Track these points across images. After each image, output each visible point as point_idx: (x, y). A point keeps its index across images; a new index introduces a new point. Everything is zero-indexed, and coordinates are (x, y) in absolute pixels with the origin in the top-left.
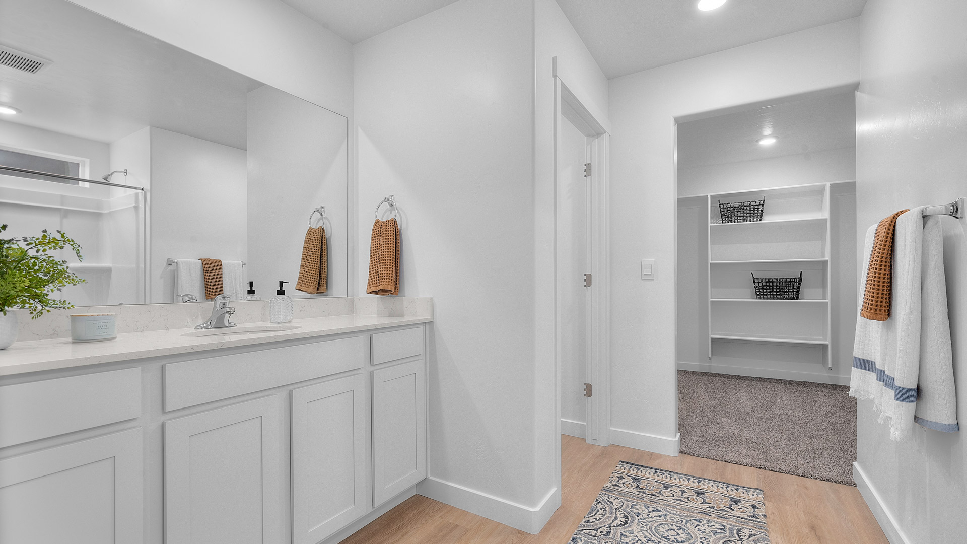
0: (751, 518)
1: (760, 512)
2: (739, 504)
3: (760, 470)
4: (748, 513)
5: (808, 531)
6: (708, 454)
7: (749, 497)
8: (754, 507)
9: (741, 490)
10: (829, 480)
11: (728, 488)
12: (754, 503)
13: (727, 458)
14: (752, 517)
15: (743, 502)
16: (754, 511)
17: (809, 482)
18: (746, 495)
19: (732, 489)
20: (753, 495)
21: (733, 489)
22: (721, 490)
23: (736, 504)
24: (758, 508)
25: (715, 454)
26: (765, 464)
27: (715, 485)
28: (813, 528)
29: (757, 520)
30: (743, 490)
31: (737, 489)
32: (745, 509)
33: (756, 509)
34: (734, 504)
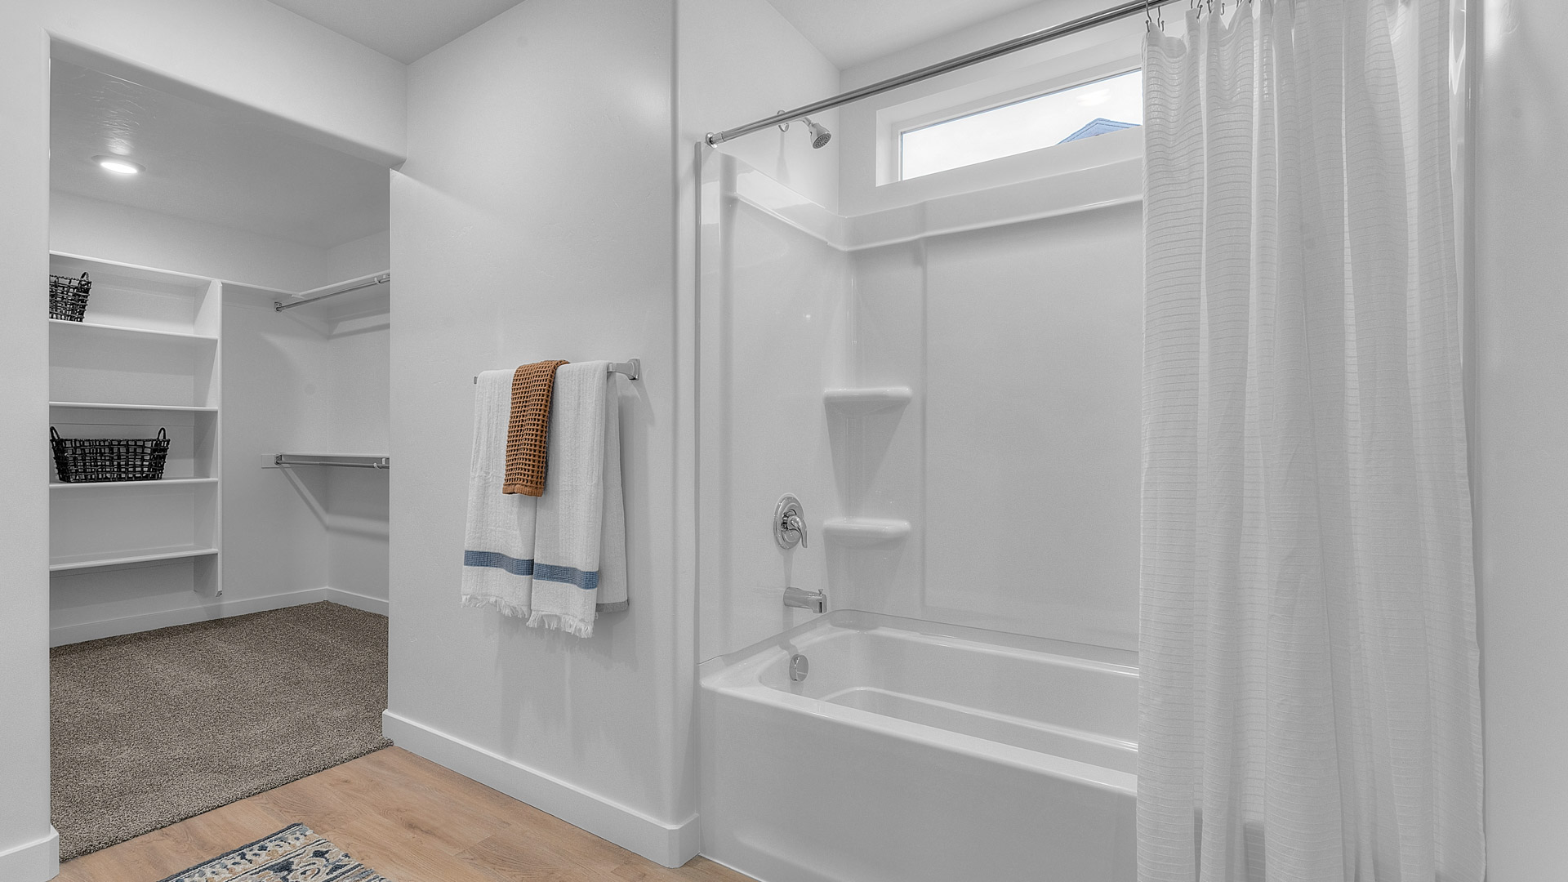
0: (335, 874)
1: (336, 854)
2: (294, 867)
3: (255, 797)
4: (322, 869)
5: (412, 835)
6: (133, 827)
7: (294, 846)
8: (319, 854)
9: (270, 845)
10: (361, 755)
11: (247, 857)
12: (311, 849)
13: (184, 810)
14: (331, 871)
15: (296, 861)
16: (327, 860)
17: (338, 772)
18: (287, 847)
19: (255, 855)
20: (298, 839)
21: (257, 852)
22: (238, 869)
23: (290, 871)
24: (327, 852)
25: (153, 818)
26: (257, 782)
27: (218, 868)
28: (411, 826)
29: (345, 869)
30: (274, 843)
31: (263, 848)
32: (312, 866)
33: (326, 856)
34: (286, 873)
